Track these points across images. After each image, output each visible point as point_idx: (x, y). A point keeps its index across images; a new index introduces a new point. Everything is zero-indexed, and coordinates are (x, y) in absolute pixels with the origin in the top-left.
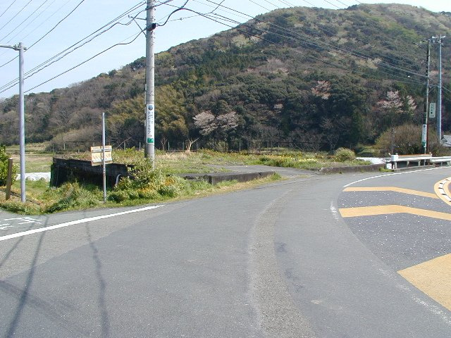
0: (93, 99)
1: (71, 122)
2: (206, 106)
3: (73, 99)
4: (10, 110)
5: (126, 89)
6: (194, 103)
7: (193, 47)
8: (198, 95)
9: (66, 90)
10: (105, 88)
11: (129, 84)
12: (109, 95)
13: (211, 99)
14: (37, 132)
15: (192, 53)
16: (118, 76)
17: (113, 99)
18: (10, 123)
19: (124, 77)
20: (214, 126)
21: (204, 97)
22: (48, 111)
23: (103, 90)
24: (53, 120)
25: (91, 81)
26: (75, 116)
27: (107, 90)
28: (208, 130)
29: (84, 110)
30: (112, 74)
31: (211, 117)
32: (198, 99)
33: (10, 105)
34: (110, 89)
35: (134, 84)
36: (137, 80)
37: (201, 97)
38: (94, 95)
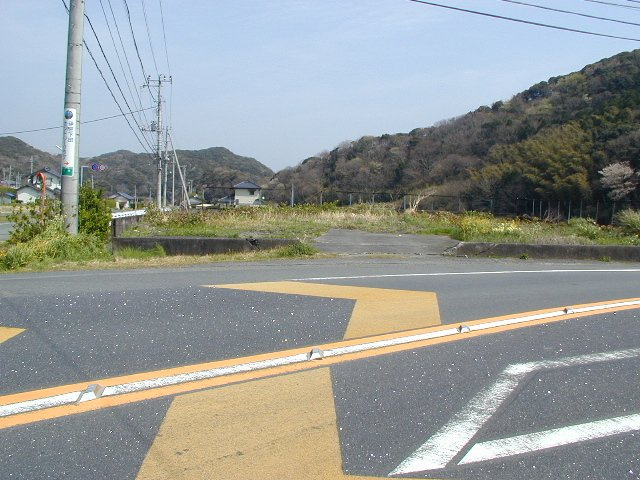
0: (465, 143)
1: (432, 174)
2: (621, 154)
3: (439, 143)
4: (354, 157)
5: (513, 128)
6: (605, 149)
7: (619, 64)
8: (613, 136)
9: (431, 130)
10: (483, 126)
11: (518, 122)
12: (487, 136)
13: (633, 144)
14: (387, 188)
15: (619, 73)
16: (503, 110)
17: (491, 144)
18: (353, 175)
19: (512, 111)
20: (631, 186)
21: (621, 139)
22: (403, 159)
23: (479, 130)
24: (409, 172)
25: (466, 117)
26: (438, 166)
27: (485, 130)
28: (619, 193)
29: (451, 158)
30: (497, 106)
31: (629, 171)
32: (612, 143)
33: (355, 150)
34: (490, 129)
35: (525, 122)
36: (530, 116)
37: (618, 140)
38: (468, 137)
